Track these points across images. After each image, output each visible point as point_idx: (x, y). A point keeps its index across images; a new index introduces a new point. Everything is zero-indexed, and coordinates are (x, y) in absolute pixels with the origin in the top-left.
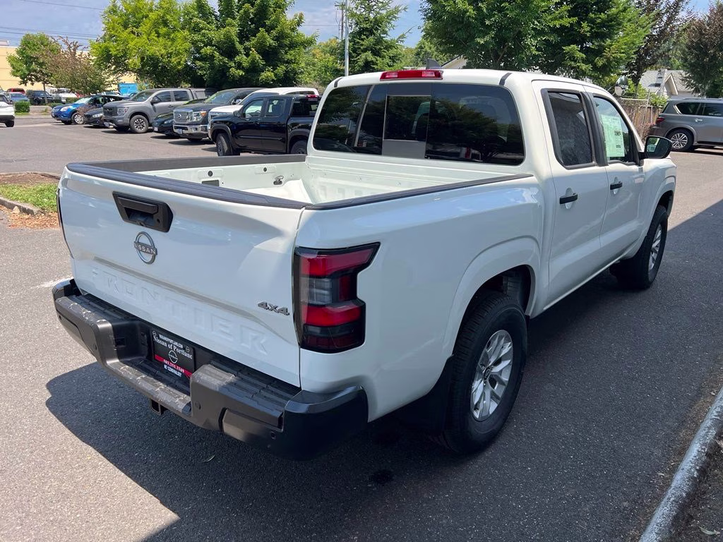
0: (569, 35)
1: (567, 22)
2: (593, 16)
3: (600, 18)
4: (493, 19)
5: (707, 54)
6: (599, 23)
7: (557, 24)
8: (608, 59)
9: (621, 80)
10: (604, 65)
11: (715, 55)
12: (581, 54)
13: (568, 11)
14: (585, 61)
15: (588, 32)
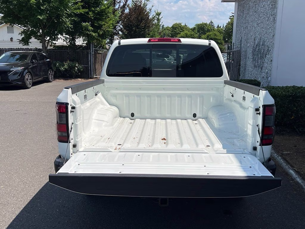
0: (84, 18)
1: (82, 11)
2: (93, 9)
3: (97, 10)
4: (45, 6)
5: (132, 30)
6: (96, 13)
7: (78, 12)
8: (104, 31)
9: (108, 42)
10: (103, 34)
11: (135, 30)
12: (91, 28)
13: (82, 6)
14: (93, 31)
15: (92, 17)
